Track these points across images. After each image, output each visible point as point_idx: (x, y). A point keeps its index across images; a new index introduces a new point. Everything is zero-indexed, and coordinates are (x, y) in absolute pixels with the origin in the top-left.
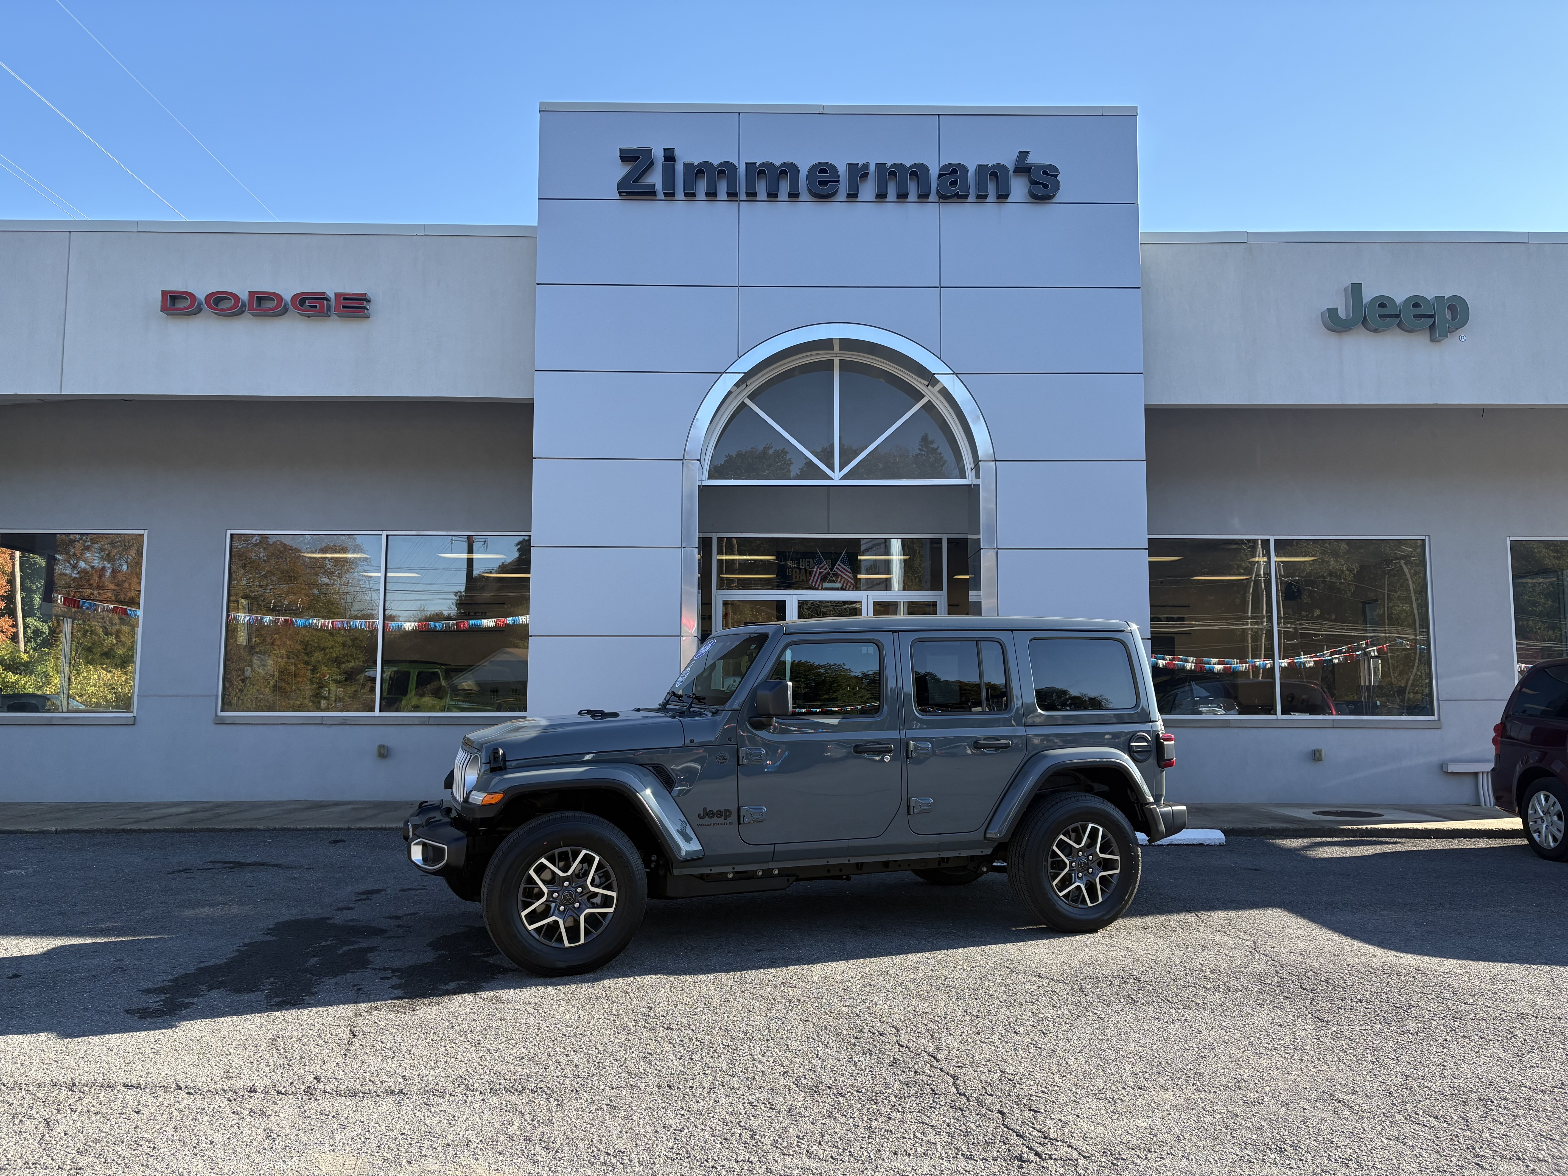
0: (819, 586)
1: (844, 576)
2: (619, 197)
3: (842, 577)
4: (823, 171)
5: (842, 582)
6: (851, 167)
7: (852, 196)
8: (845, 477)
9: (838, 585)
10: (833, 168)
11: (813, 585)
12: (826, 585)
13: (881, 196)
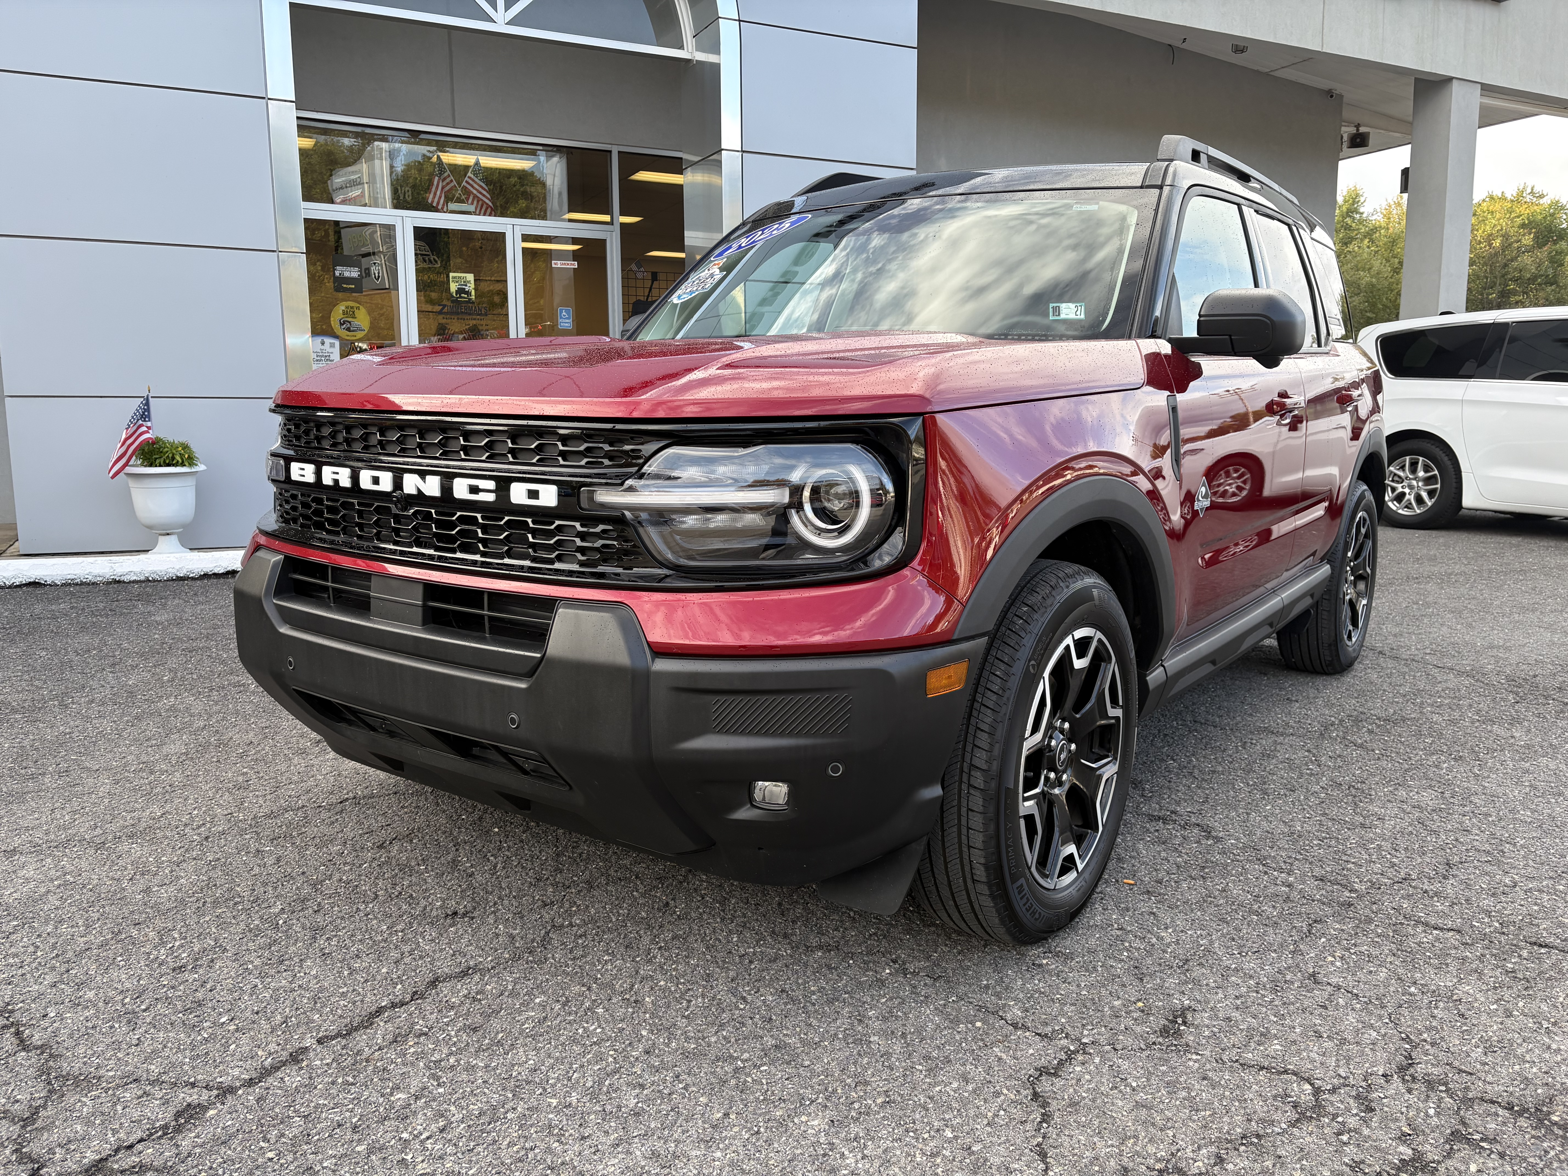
0: (442, 208)
1: (479, 195)
3: (475, 196)
5: (475, 202)
8: (511, 23)
9: (472, 208)
11: (435, 204)
12: (452, 206)
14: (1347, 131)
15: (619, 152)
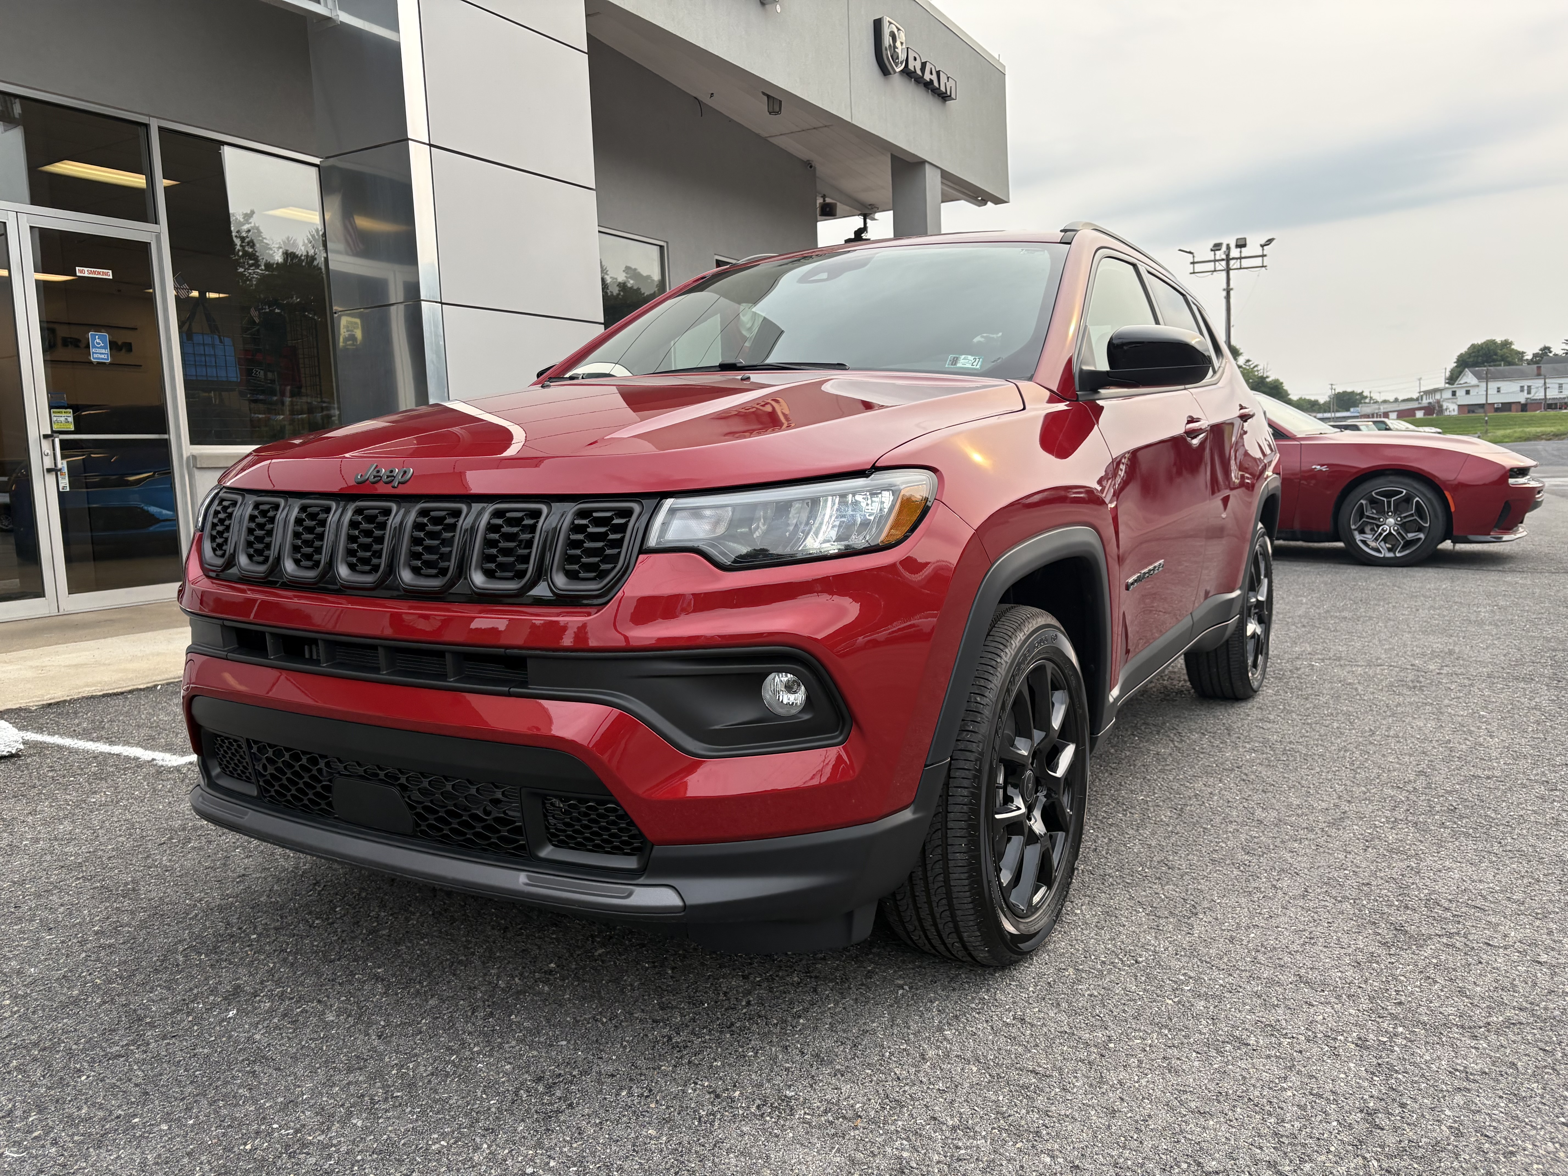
14: (820, 201)
15: (159, 127)
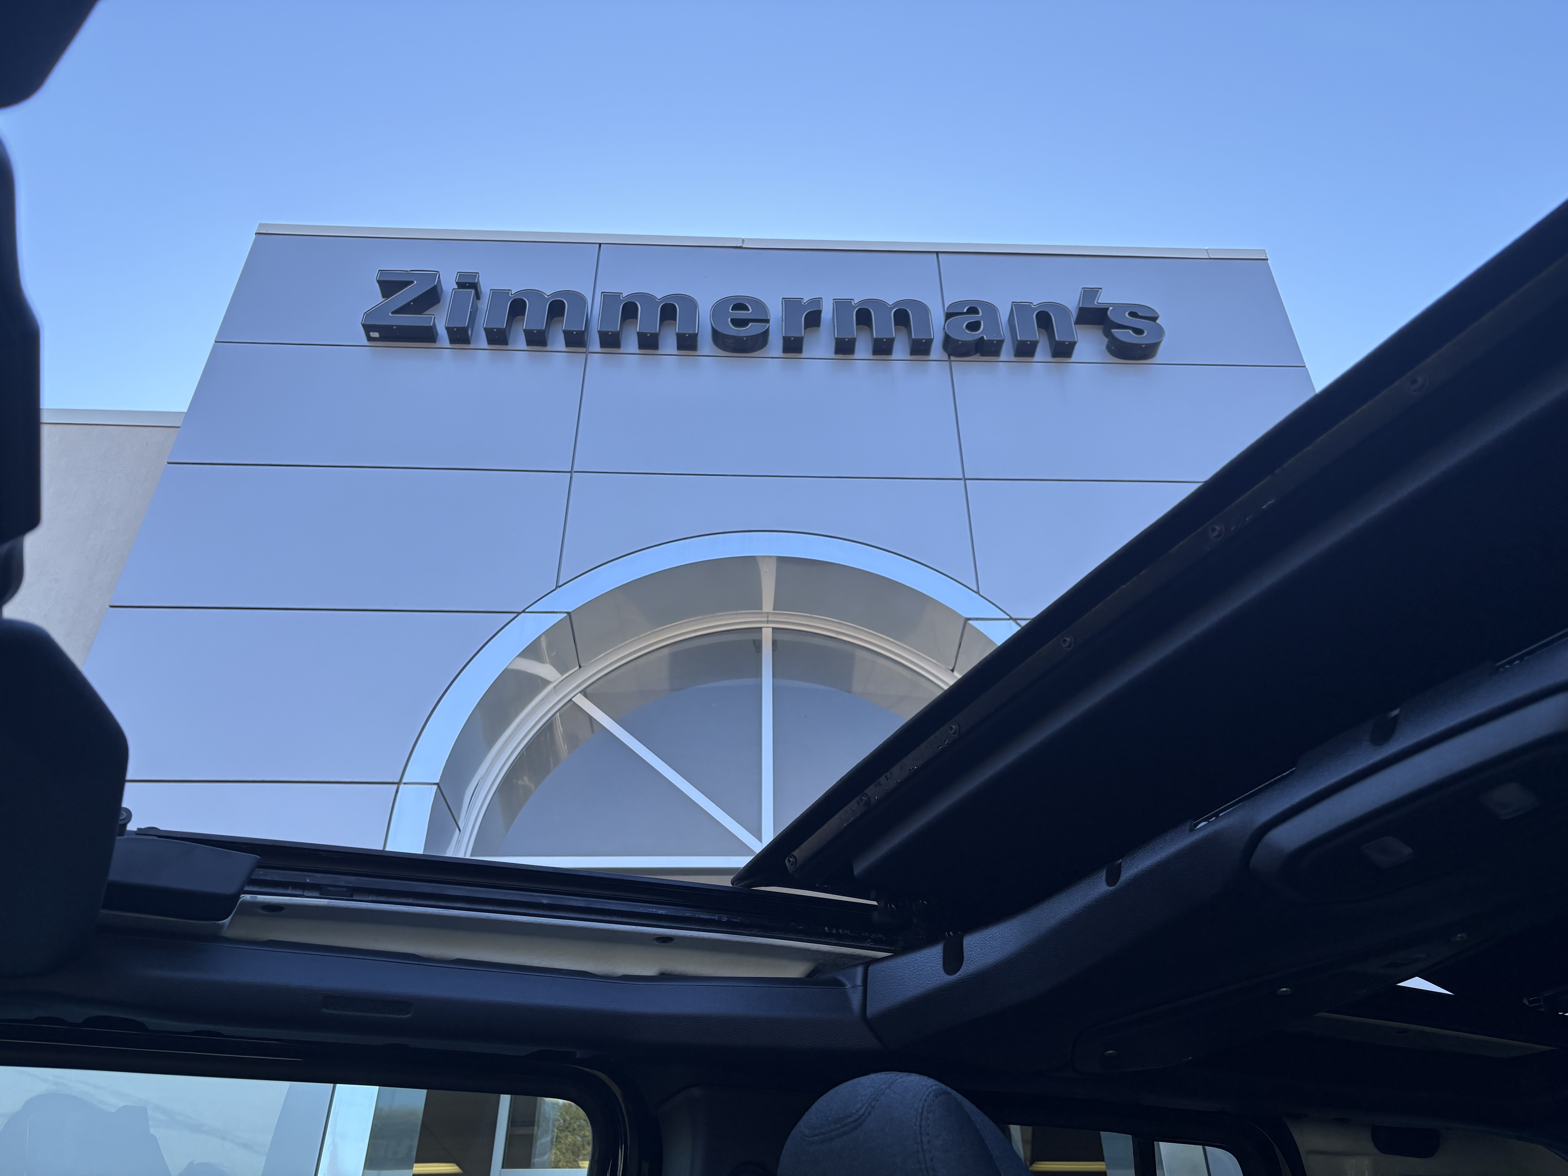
2: (366, 343)
4: (740, 306)
6: (790, 305)
7: (793, 346)
10: (759, 305)
13: (844, 348)
